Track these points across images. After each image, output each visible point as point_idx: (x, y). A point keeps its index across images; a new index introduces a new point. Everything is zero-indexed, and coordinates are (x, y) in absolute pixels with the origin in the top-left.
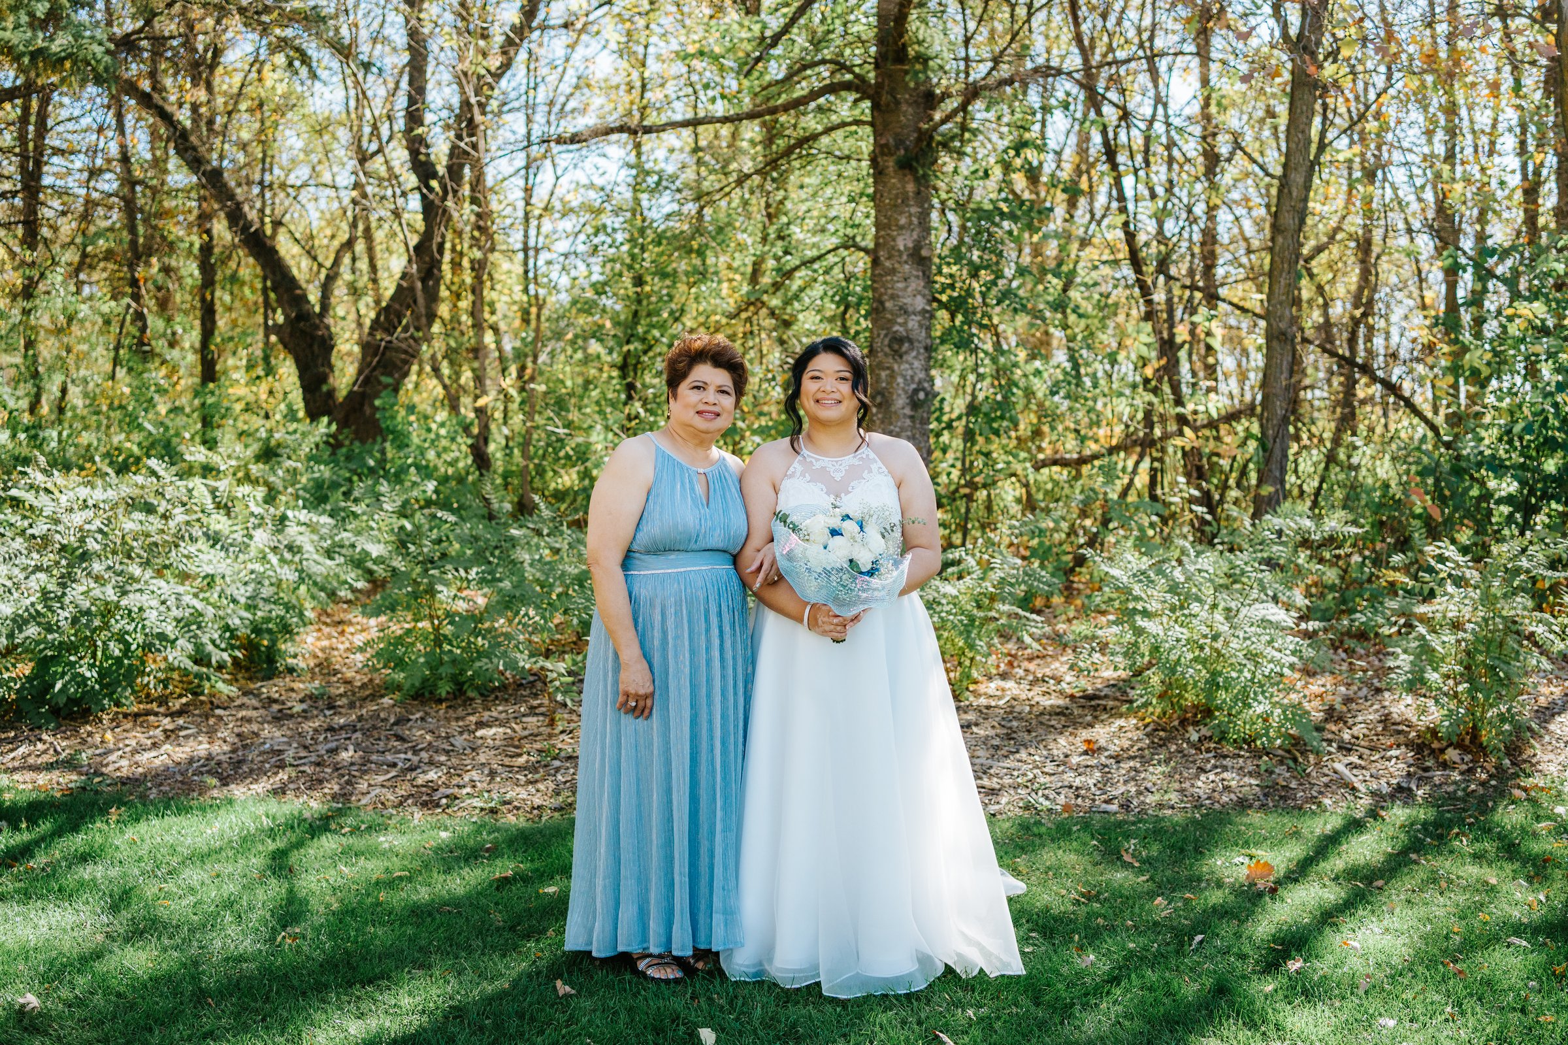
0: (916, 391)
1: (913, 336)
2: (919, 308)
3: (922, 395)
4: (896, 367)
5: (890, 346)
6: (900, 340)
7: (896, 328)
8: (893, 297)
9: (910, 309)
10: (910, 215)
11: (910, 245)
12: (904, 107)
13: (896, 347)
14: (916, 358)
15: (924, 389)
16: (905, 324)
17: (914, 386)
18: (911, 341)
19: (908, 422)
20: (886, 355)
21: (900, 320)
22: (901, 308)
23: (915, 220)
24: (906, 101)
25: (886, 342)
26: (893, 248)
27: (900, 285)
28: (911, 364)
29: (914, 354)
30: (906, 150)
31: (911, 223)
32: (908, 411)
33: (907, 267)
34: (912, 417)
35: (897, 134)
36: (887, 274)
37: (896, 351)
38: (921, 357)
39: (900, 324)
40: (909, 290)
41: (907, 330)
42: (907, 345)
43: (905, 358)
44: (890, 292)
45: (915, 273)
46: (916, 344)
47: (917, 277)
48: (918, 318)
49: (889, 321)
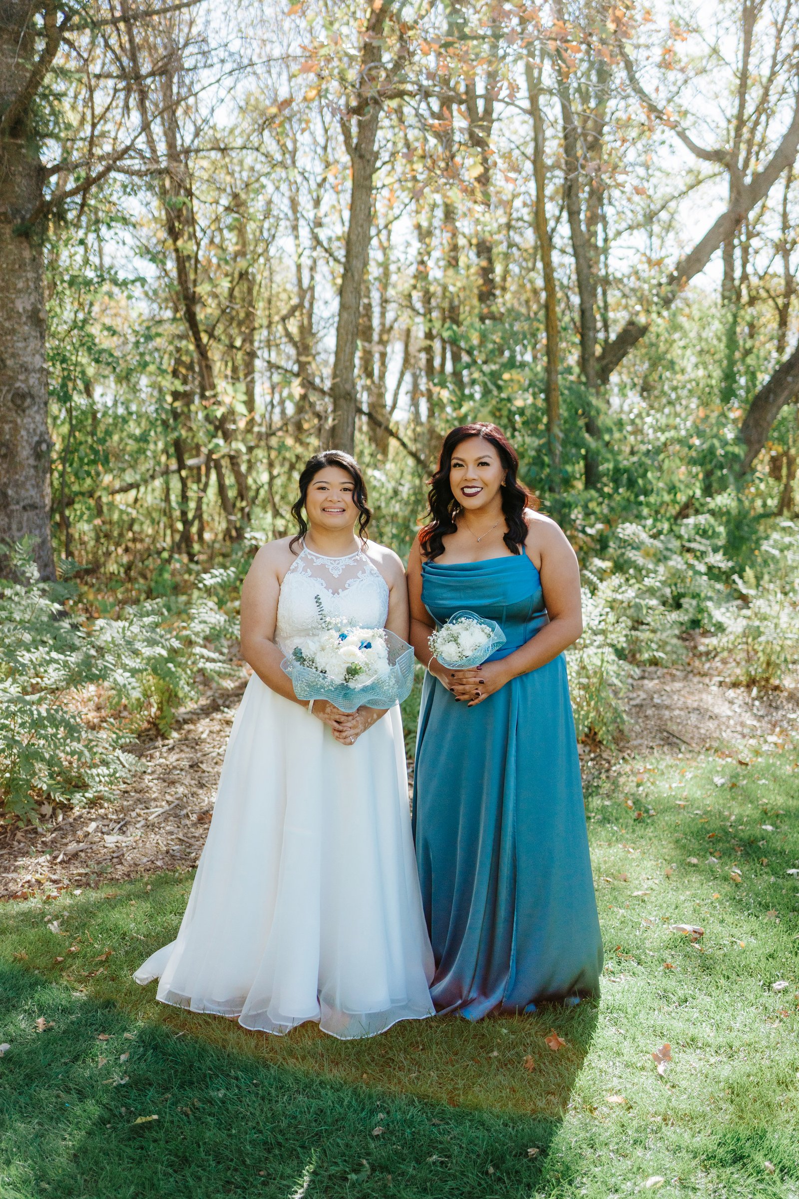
0: (39, 443)
1: (34, 391)
2: (38, 367)
3: (44, 447)
4: (19, 420)
5: (12, 401)
6: (23, 397)
7: (18, 384)
8: (13, 356)
9: (30, 367)
10: (27, 280)
11: (29, 308)
12: (18, 179)
13: (19, 402)
14: (37, 412)
15: (45, 441)
16: (26, 381)
17: (36, 439)
18: (32, 397)
19: (32, 471)
20: (9, 409)
21: (21, 377)
22: (22, 366)
23: (31, 284)
24: (20, 173)
25: (9, 397)
26: (12, 310)
27: (20, 345)
28: (33, 418)
29: (36, 408)
30: (23, 218)
31: (28, 287)
32: (32, 461)
33: (26, 328)
34: (35, 467)
35: (12, 204)
36: (7, 334)
37: (18, 406)
38: (42, 412)
39: (22, 381)
40: (29, 349)
41: (29, 387)
42: (28, 401)
43: (27, 412)
44: (10, 351)
45: (33, 334)
46: (37, 400)
47: (36, 337)
48: (38, 375)
49: (10, 378)
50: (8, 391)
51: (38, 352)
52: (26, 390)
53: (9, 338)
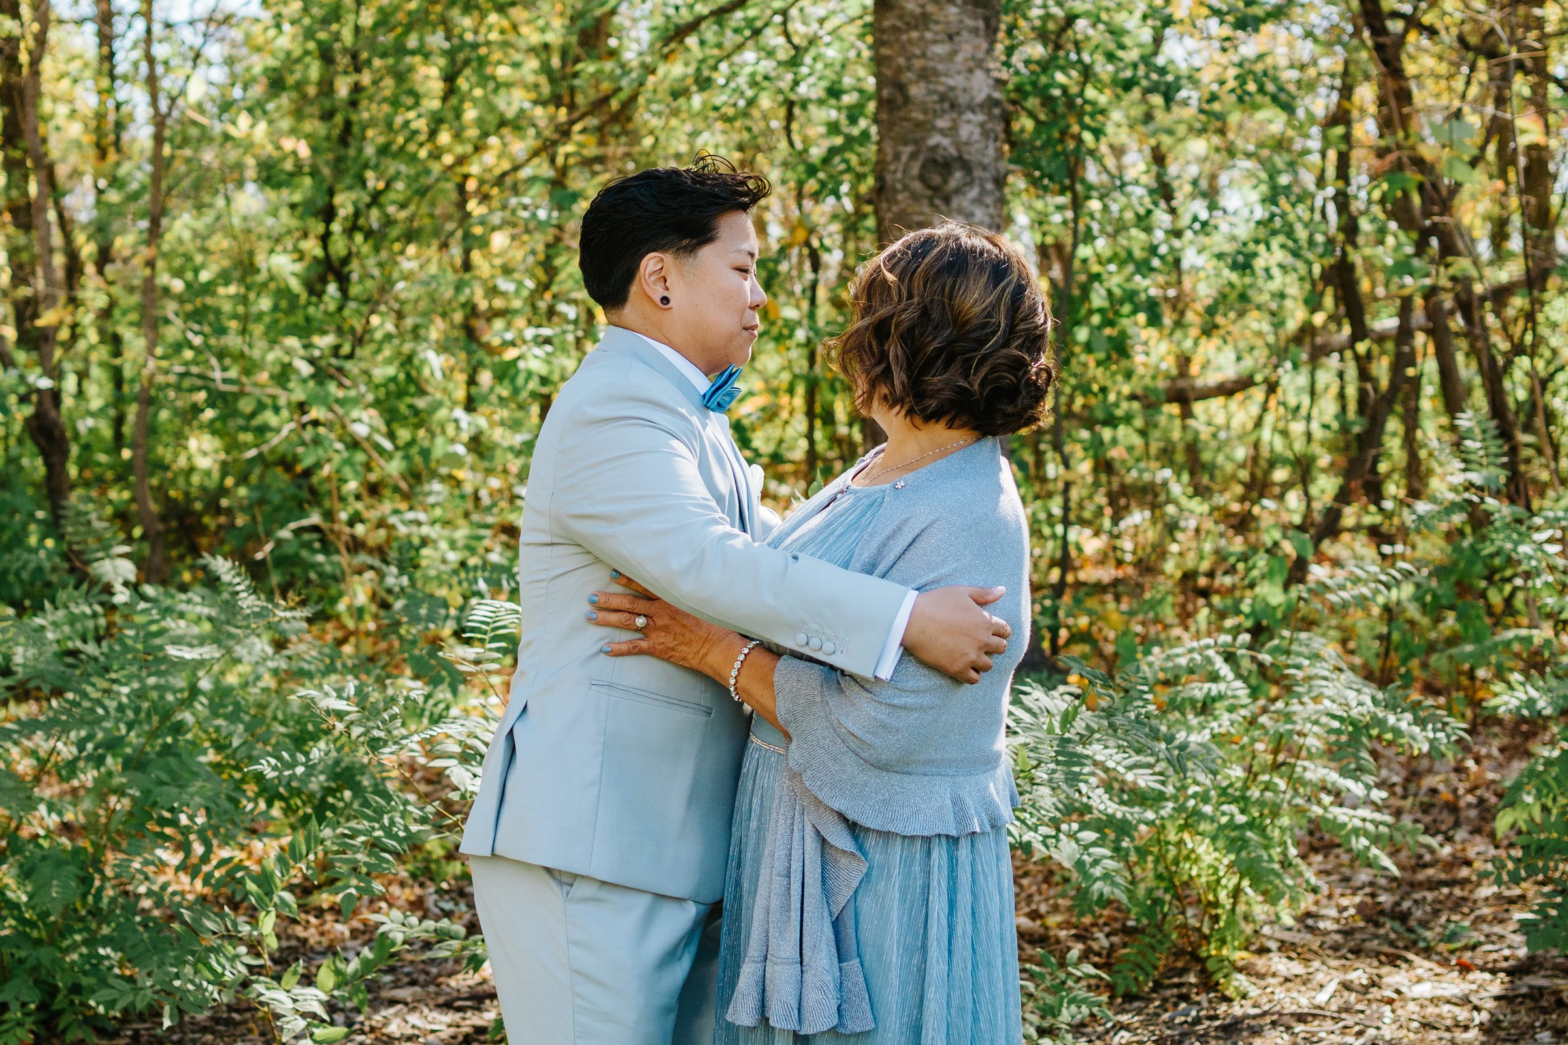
1: (971, 154)
2: (980, 97)
5: (922, 178)
6: (944, 166)
7: (935, 139)
8: (925, 75)
9: (963, 99)
13: (936, 179)
14: (978, 201)
16: (952, 131)
18: (967, 167)
20: (915, 197)
21: (942, 123)
22: (943, 98)
25: (915, 169)
27: (940, 49)
28: (969, 215)
29: (974, 193)
36: (910, 27)
37: (936, 189)
38: (989, 200)
39: (943, 132)
40: (959, 58)
41: (958, 145)
42: (958, 175)
43: (955, 202)
44: (918, 63)
45: (970, 22)
46: (978, 173)
47: (975, 31)
48: (980, 117)
49: (919, 125)
50: (913, 156)
51: (980, 64)
52: (953, 151)
53: (914, 35)
